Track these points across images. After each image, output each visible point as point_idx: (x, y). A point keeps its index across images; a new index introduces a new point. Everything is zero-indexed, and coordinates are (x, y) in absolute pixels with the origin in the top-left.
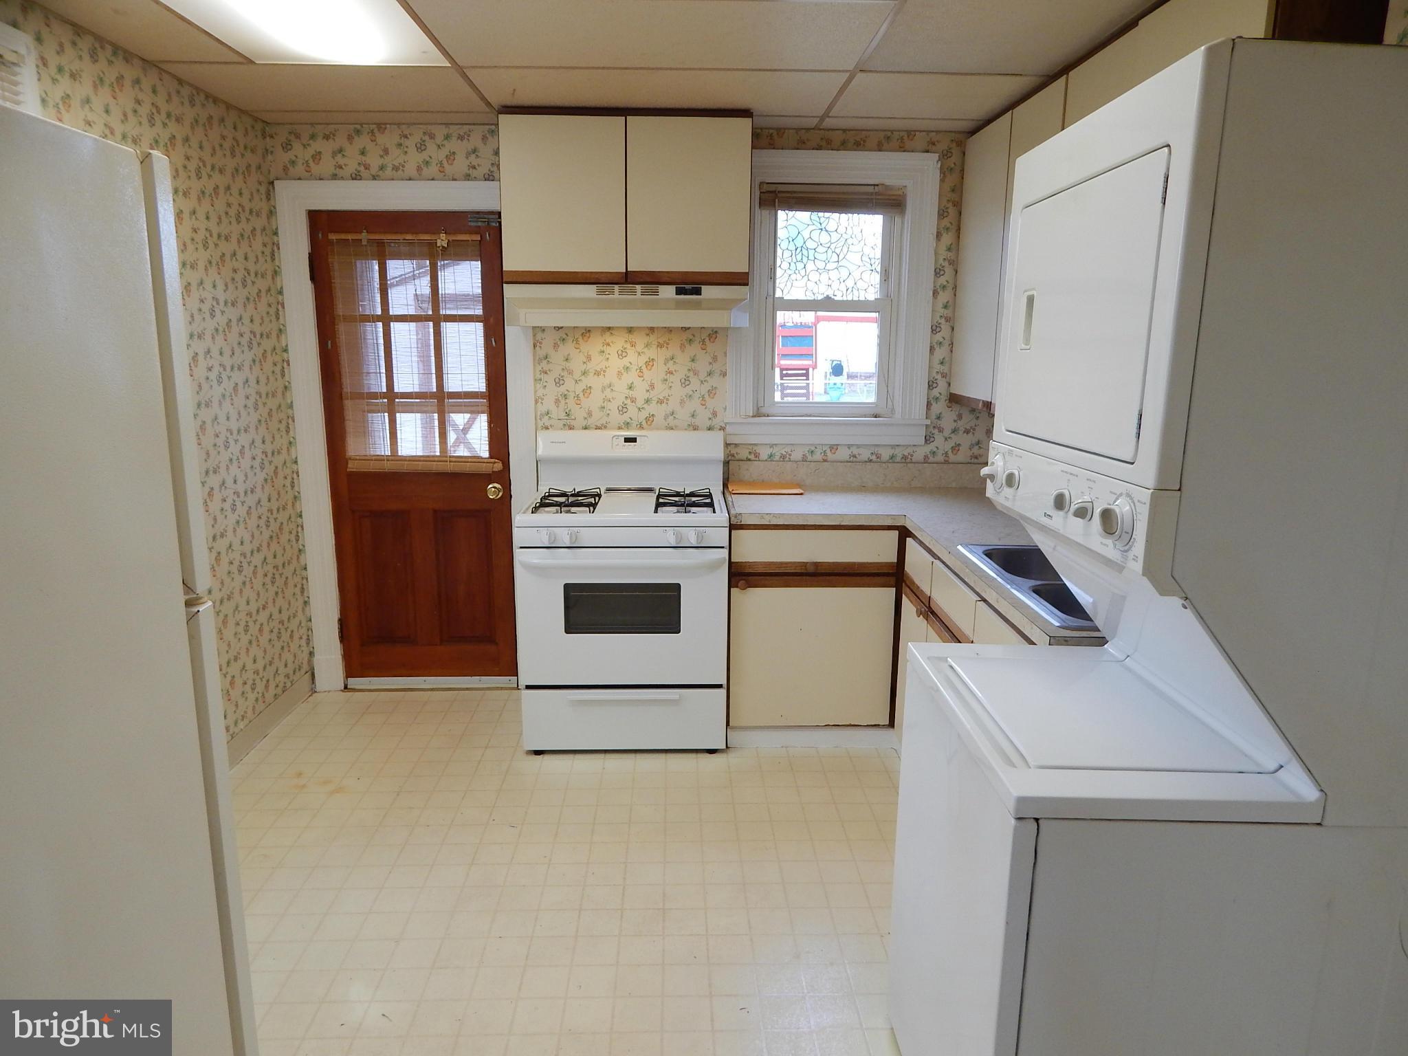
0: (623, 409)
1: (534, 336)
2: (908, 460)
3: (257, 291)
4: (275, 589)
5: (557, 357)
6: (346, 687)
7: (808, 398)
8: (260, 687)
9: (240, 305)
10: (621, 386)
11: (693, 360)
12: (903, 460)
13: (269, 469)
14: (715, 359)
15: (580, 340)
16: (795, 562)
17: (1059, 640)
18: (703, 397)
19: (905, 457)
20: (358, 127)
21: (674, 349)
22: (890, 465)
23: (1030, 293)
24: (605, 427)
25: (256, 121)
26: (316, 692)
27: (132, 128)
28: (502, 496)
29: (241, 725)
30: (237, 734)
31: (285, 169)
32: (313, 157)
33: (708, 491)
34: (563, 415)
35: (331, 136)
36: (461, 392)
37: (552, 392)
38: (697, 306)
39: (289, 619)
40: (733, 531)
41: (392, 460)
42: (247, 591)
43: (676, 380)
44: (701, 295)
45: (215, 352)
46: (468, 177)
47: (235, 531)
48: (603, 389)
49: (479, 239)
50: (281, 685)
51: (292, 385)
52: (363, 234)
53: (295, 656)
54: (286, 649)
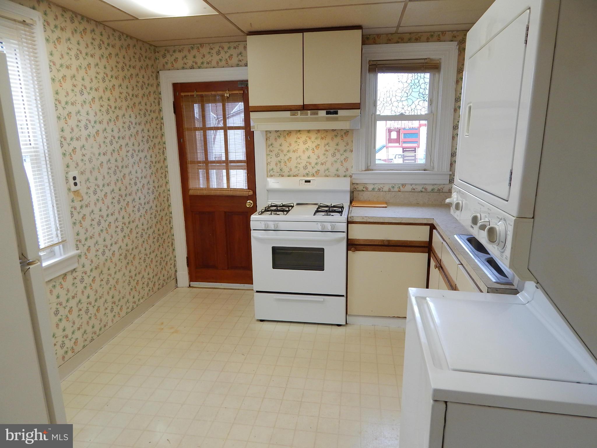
0: (305, 168)
1: (266, 135)
2: (441, 191)
3: (151, 118)
4: (159, 244)
5: (276, 144)
6: (190, 286)
7: (415, 162)
8: (151, 285)
9: (143, 124)
10: (304, 157)
11: (337, 145)
12: (438, 191)
13: (157, 194)
14: (347, 144)
15: (287, 136)
16: (378, 240)
17: (493, 290)
18: (342, 162)
19: (439, 190)
20: (192, 46)
21: (328, 140)
22: (431, 194)
23: (470, 105)
24: (298, 176)
25: (151, 46)
26: (177, 287)
27: (90, 50)
28: (252, 207)
29: (142, 301)
30: (139, 305)
31: (164, 65)
32: (175, 60)
33: (342, 205)
34: (279, 170)
35: (182, 50)
36: (235, 160)
37: (274, 160)
38: (336, 119)
39: (165, 256)
40: (349, 225)
41: (207, 190)
42: (145, 245)
43: (329, 154)
44: (338, 114)
45: (130, 144)
46: (238, 65)
47: (139, 219)
48: (297, 158)
49: (243, 93)
50: (161, 284)
51: (167, 158)
52: (195, 92)
53: (168, 272)
54: (164, 269)
